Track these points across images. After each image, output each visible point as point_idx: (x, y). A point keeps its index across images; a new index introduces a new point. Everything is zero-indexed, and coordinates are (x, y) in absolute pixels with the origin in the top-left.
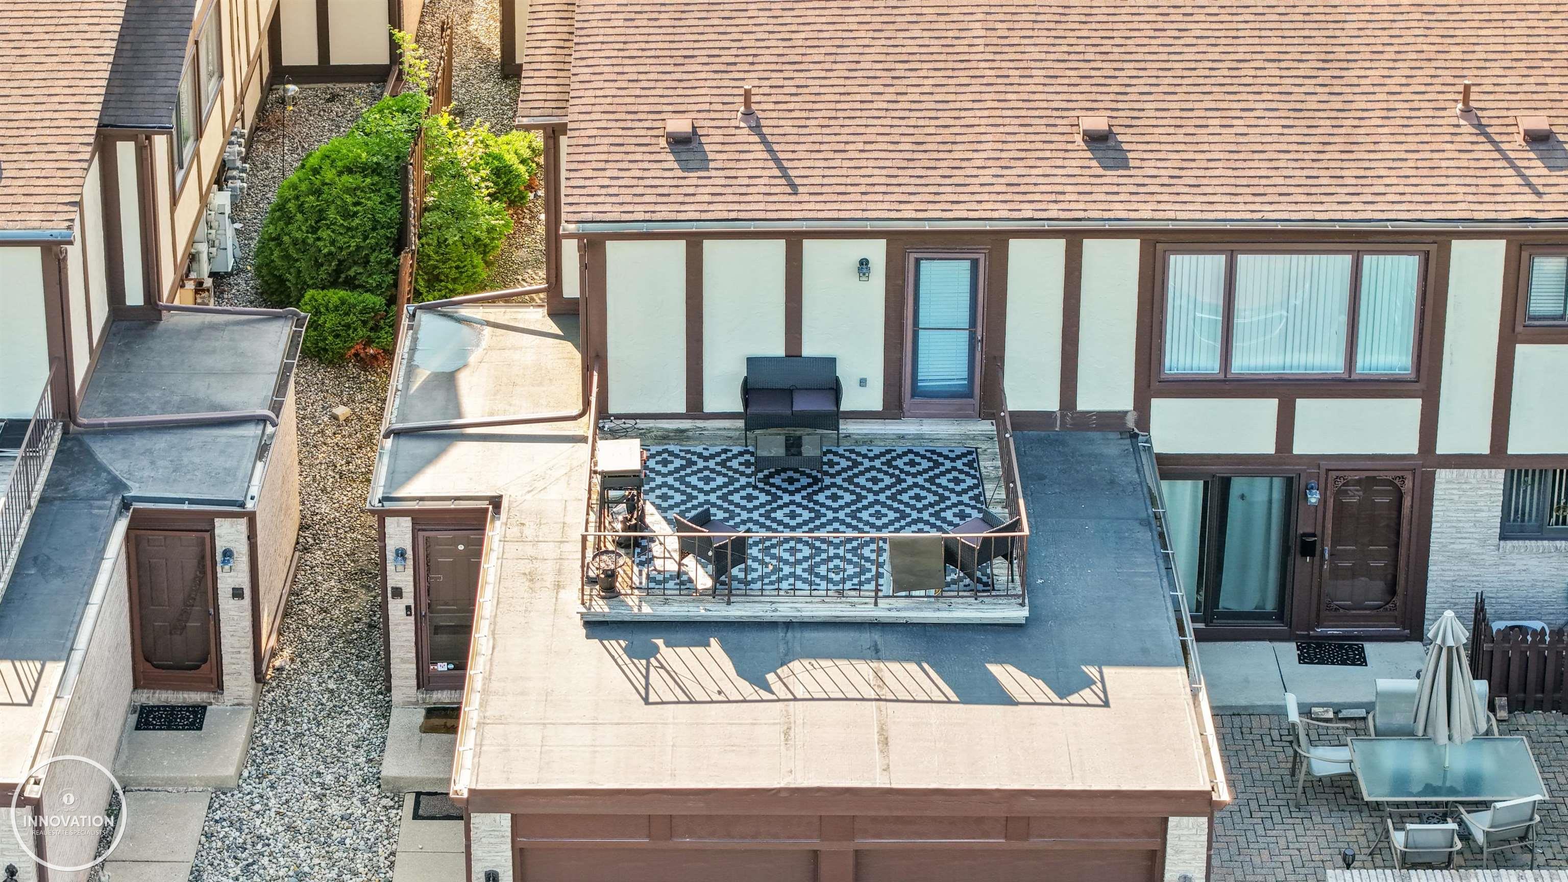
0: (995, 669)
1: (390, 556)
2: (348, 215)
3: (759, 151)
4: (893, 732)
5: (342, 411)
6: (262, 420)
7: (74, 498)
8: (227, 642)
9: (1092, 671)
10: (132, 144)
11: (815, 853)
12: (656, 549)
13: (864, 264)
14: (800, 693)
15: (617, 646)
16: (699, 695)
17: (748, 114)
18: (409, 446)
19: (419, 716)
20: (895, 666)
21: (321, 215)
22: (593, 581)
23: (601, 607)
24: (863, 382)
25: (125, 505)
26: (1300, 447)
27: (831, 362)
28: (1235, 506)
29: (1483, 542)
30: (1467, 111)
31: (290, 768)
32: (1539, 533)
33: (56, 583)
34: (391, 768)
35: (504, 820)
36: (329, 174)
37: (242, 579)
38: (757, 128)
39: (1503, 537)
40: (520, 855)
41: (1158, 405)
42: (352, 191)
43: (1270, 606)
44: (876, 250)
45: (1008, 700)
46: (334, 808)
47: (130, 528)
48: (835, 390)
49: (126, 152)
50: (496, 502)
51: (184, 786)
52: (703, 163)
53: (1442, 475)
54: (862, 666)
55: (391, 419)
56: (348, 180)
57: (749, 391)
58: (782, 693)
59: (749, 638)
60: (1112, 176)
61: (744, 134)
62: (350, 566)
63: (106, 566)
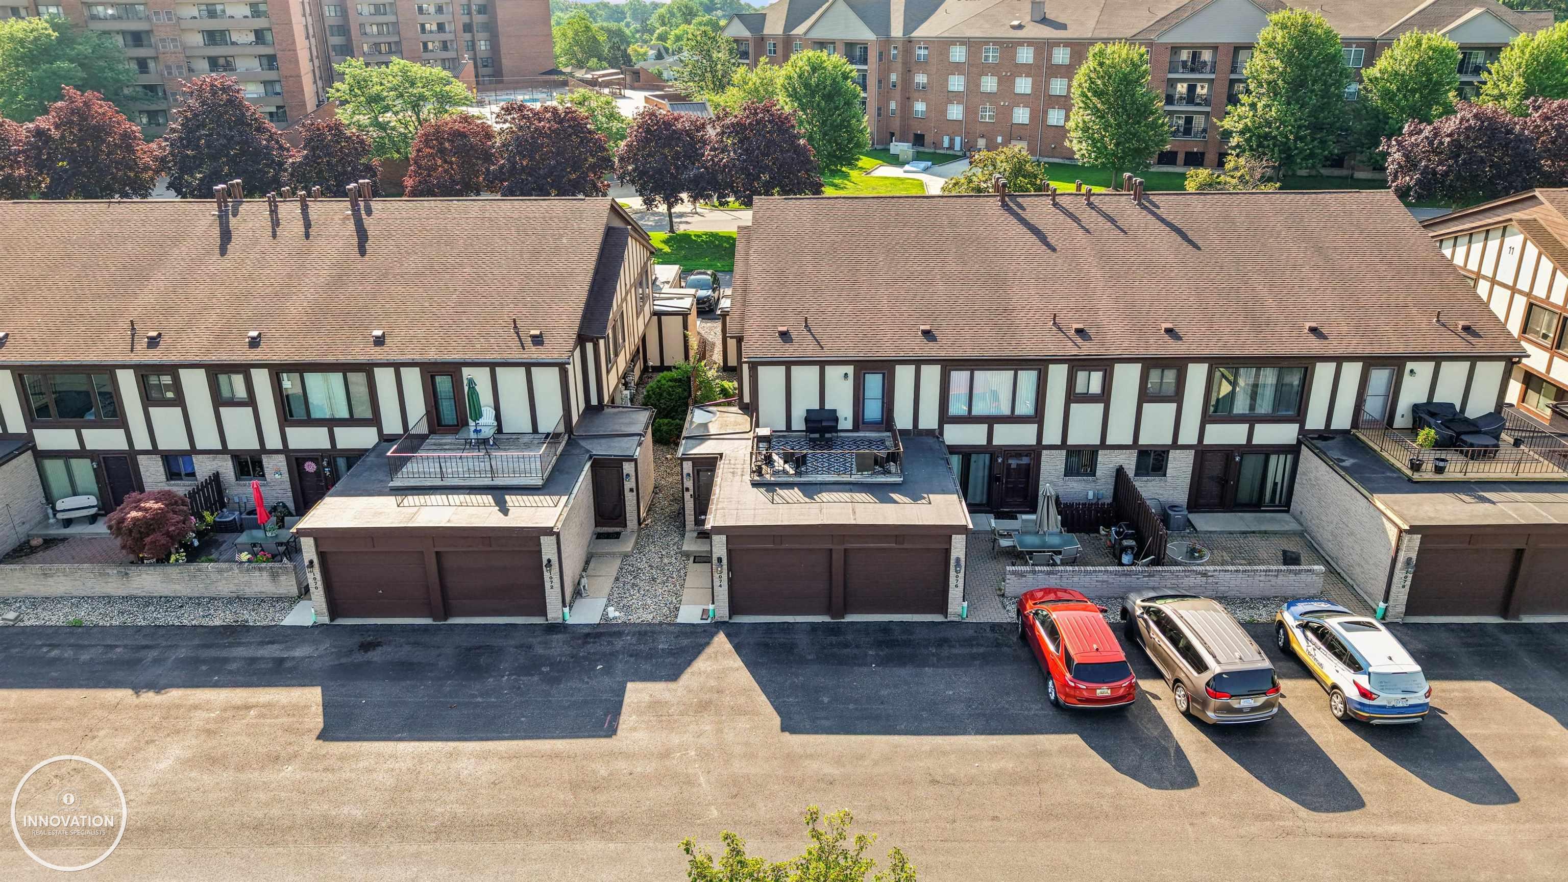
0: (892, 495)
1: (685, 476)
2: (670, 395)
3: (810, 337)
4: (857, 511)
5: (669, 456)
6: (640, 435)
7: (573, 454)
8: (628, 508)
9: (926, 496)
10: (591, 344)
11: (831, 550)
12: (776, 464)
13: (846, 375)
14: (825, 500)
15: (763, 490)
16: (790, 501)
17: (806, 326)
18: (689, 441)
19: (695, 534)
20: (858, 494)
21: (661, 395)
22: (754, 472)
23: (757, 478)
24: (846, 419)
25: (590, 457)
26: (996, 442)
27: (835, 411)
28: (973, 466)
29: (1058, 478)
30: (1055, 323)
31: (650, 550)
32: (1078, 474)
33: (566, 476)
34: (685, 548)
35: (724, 538)
36: (663, 382)
37: (634, 485)
38: (809, 331)
39: (1065, 476)
40: (729, 552)
41: (947, 427)
42: (672, 387)
43: (984, 502)
44: (850, 369)
45: (895, 502)
46: (666, 561)
47: (591, 466)
48: (836, 420)
49: (589, 346)
50: (721, 455)
51: (613, 555)
52: (791, 341)
53: (1044, 452)
54: (847, 494)
55: (684, 434)
56: (670, 383)
57: (807, 420)
58: (819, 500)
59: (807, 487)
60: (931, 344)
61: (805, 332)
62: (672, 498)
63: (584, 473)
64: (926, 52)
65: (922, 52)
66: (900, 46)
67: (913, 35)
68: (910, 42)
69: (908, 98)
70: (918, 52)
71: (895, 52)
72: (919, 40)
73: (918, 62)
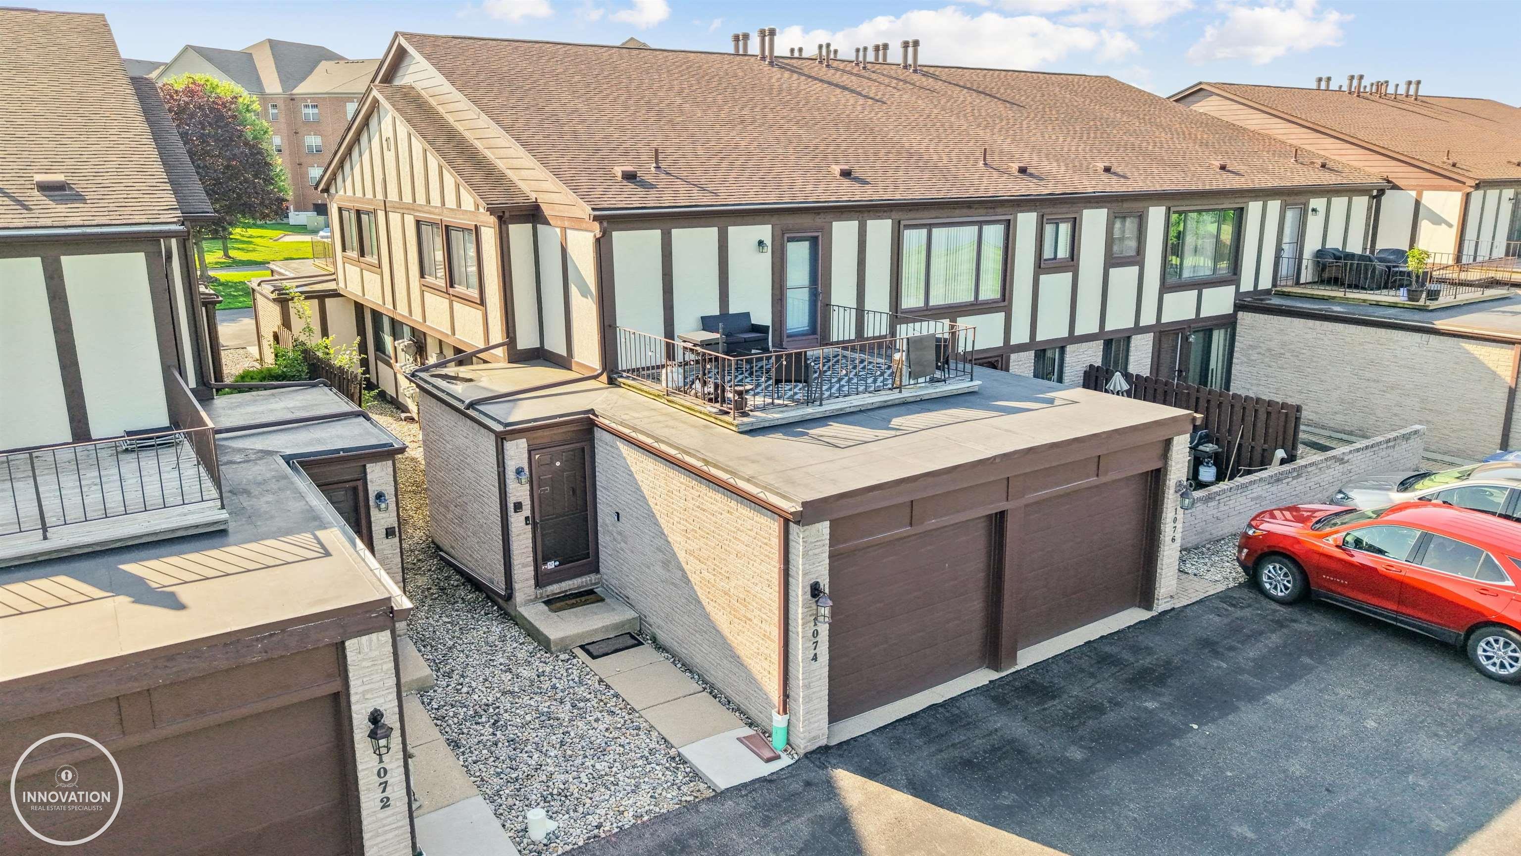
1: (510, 475)
6: (360, 415)
13: (760, 243)
17: (658, 168)
19: (541, 607)
20: (949, 412)
25: (289, 461)
27: (747, 315)
34: (553, 634)
35: (825, 528)
37: (394, 520)
38: (669, 174)
44: (767, 232)
50: (591, 412)
53: (1012, 357)
54: (934, 414)
61: (664, 176)
64: (316, 111)
65: (310, 111)
66: (281, 104)
67: (295, 91)
68: (292, 99)
69: (300, 164)
70: (307, 111)
71: (276, 111)
72: (304, 97)
73: (307, 122)
